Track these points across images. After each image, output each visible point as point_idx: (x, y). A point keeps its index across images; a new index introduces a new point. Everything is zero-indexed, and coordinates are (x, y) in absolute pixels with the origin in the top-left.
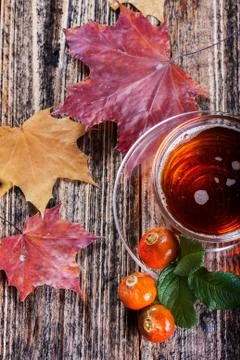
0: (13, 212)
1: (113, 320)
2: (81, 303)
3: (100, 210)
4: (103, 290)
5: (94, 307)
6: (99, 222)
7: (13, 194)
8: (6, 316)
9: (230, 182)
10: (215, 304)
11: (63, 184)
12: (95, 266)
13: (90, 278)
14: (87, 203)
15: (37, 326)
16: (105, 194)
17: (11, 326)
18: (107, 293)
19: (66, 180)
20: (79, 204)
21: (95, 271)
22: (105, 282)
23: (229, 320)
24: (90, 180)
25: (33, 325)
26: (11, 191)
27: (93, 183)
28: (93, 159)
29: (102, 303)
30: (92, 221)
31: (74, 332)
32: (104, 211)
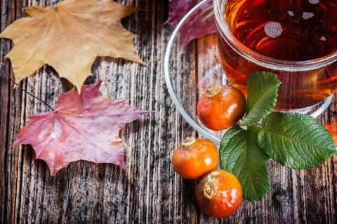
0: (44, 91)
1: (164, 198)
2: (125, 181)
3: (148, 88)
4: (152, 167)
5: (141, 184)
6: (148, 100)
7: (45, 74)
8: (32, 195)
9: (307, 16)
10: (292, 160)
11: (104, 64)
12: (142, 144)
13: (137, 156)
14: (133, 81)
15: (70, 206)
16: (155, 73)
17: (38, 206)
18: (158, 170)
19: (108, 59)
20: (123, 83)
21: (142, 149)
22: (156, 158)
23: (308, 200)
24: (137, 58)
25: (65, 205)
26: (41, 70)
27: (141, 61)
28: (140, 39)
29: (151, 181)
30: (139, 99)
31: (116, 212)
32: (154, 89)
